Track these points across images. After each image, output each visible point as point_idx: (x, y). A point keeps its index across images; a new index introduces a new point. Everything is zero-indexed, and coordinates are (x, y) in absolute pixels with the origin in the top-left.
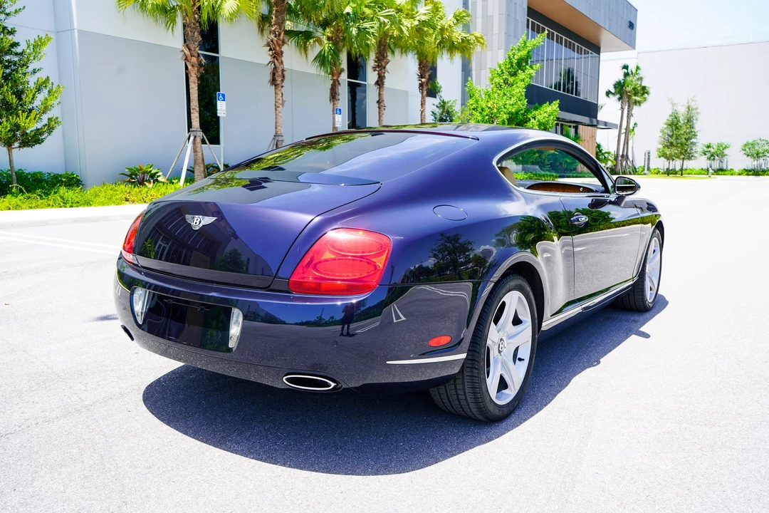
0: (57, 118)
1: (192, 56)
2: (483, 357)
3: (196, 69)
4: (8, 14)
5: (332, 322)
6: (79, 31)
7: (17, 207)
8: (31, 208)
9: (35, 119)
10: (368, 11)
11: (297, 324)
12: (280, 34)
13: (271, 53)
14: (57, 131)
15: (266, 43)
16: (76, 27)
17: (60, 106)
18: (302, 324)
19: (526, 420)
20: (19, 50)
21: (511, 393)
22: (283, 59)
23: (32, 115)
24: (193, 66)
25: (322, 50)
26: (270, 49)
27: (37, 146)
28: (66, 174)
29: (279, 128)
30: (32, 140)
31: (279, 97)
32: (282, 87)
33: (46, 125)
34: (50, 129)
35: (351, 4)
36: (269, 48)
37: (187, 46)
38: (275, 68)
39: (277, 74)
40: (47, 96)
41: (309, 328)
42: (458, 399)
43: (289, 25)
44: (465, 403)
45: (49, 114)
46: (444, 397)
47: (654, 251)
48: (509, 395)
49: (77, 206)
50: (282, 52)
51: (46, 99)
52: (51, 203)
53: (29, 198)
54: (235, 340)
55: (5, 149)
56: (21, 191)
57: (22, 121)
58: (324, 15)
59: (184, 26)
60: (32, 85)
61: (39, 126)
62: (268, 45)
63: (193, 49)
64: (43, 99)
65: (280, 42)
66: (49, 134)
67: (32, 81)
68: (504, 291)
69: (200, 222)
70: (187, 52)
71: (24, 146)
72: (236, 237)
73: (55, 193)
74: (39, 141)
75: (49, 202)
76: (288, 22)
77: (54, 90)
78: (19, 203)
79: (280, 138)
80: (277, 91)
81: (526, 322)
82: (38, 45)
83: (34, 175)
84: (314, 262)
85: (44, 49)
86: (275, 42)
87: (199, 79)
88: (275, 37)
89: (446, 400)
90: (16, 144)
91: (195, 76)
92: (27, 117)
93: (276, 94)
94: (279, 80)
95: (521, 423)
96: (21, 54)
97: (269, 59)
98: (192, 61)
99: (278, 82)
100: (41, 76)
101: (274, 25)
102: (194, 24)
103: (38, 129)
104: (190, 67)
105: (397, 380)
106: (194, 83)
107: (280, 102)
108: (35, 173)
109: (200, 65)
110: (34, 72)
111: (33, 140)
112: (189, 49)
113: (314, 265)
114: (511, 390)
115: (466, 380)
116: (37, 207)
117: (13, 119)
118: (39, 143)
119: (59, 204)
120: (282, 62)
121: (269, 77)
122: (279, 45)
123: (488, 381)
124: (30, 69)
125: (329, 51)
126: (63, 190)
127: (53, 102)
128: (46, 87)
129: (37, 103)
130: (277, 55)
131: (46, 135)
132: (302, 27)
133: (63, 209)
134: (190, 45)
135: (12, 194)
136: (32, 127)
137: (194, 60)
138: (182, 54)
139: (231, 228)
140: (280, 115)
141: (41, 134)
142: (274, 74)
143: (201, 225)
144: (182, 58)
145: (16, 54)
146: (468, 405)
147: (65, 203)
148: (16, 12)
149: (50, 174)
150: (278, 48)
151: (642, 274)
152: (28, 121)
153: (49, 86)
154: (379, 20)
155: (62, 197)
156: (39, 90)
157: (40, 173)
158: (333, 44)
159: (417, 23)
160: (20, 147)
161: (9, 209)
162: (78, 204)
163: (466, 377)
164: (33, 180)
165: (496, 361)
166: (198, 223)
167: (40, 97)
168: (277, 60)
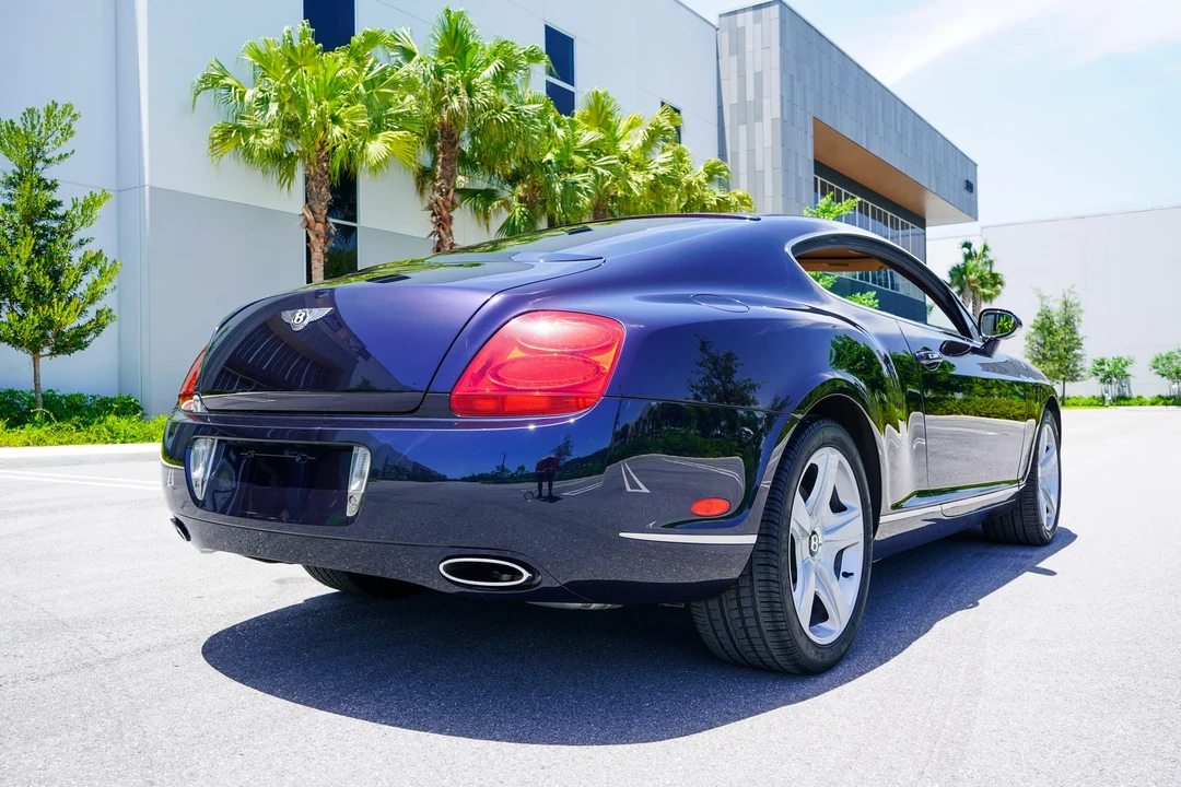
0: (110, 310)
1: (316, 222)
2: (784, 546)
3: (322, 240)
4: (48, 162)
5: (522, 476)
6: (151, 188)
7: (40, 442)
8: (61, 443)
9: (76, 311)
10: (578, 160)
11: (464, 480)
12: (448, 192)
13: (434, 219)
14: (110, 331)
15: (426, 204)
16: (147, 182)
17: (116, 292)
18: (473, 479)
19: (862, 674)
20: (60, 211)
21: (835, 626)
22: (452, 227)
23: (73, 306)
24: (317, 236)
25: (509, 218)
26: (434, 214)
27: (78, 353)
28: (120, 397)
30: (71, 343)
33: (93, 320)
34: (98, 327)
35: (553, 149)
36: (431, 212)
37: (310, 207)
38: (441, 241)
39: (443, 250)
40: (97, 278)
41: (485, 486)
42: (745, 628)
43: (462, 181)
44: (757, 634)
45: (99, 305)
46: (719, 625)
47: (1048, 448)
48: (831, 632)
49: (132, 442)
50: (451, 218)
51: (95, 282)
52: (93, 437)
53: (59, 429)
54: (357, 503)
55: (29, 357)
56: (47, 418)
57: (57, 312)
58: (513, 165)
59: (307, 179)
60: (76, 262)
61: (82, 321)
62: (430, 208)
63: (318, 211)
64: (90, 282)
65: (449, 204)
66: (97, 334)
67: (77, 256)
68: (815, 442)
69: (305, 318)
70: (310, 216)
71: (58, 353)
72: (367, 356)
73: (100, 422)
74: (80, 346)
75: (90, 436)
76: (460, 178)
77: (107, 269)
78: (43, 435)
81: (853, 509)
82: (88, 206)
83: (69, 399)
84: (493, 366)
85: (98, 210)
86: (440, 203)
87: (325, 255)
88: (441, 195)
89: (722, 633)
90: (47, 350)
91: (320, 250)
92: (65, 309)
95: (855, 678)
96: (63, 217)
97: (432, 228)
98: (317, 229)
100: (92, 248)
101: (440, 178)
102: (321, 176)
103: (79, 327)
104: (312, 238)
105: (636, 578)
106: (319, 261)
108: (71, 396)
109: (328, 235)
110: (81, 243)
111: (73, 342)
112: (313, 212)
113: (494, 368)
114: (835, 624)
115: (756, 589)
116: (70, 442)
117: (44, 311)
118: (81, 348)
119: (105, 439)
120: (451, 233)
122: (446, 207)
123: (796, 595)
124: (75, 239)
125: (522, 217)
126: (111, 418)
127: (105, 286)
128: (96, 264)
129: (82, 288)
130: (443, 224)
131: (92, 335)
132: (481, 184)
133: (110, 445)
134: (314, 206)
135: (34, 423)
136: (71, 323)
137: (320, 227)
138: (302, 219)
139: (358, 340)
141: (85, 335)
142: (438, 250)
143: (306, 322)
144: (301, 225)
145: (56, 218)
146: (762, 637)
147: (114, 437)
148: (60, 157)
149: (94, 397)
150: (444, 213)
151: (1032, 479)
152: (66, 313)
153: (101, 263)
154: (595, 172)
155: (109, 429)
156: (85, 269)
157: (80, 395)
158: (527, 207)
159: (652, 177)
160: (51, 354)
161: (28, 445)
162: (134, 439)
163: (756, 584)
164: (68, 407)
165: (806, 566)
166: (302, 319)
167: (88, 279)
168: (444, 229)
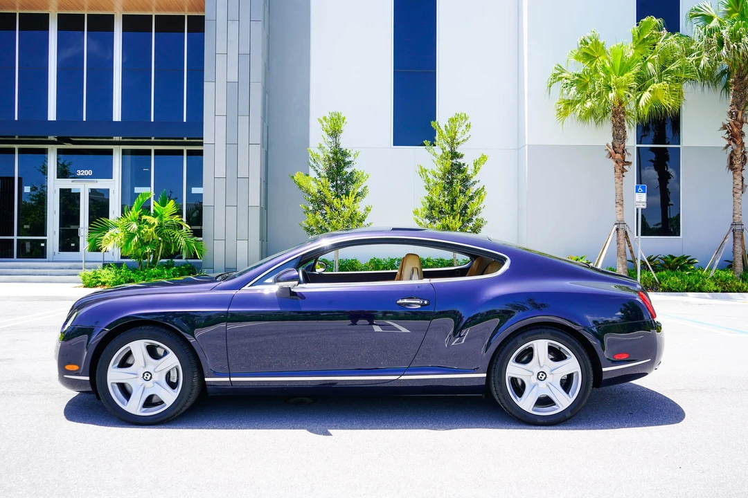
1: (616, 153)
3: (621, 165)
4: (460, 143)
6: (529, 146)
12: (737, 115)
13: (727, 135)
15: (722, 126)
22: (744, 141)
26: (728, 132)
29: (737, 216)
31: (738, 181)
32: (742, 170)
36: (725, 131)
38: (734, 151)
39: (735, 157)
50: (743, 134)
62: (724, 127)
65: (739, 123)
70: (610, 151)
79: (738, 227)
80: (735, 175)
82: (477, 164)
86: (732, 124)
88: (732, 118)
91: (620, 171)
93: (734, 179)
94: (737, 164)
97: (725, 143)
98: (616, 157)
99: (736, 166)
100: (479, 185)
101: (733, 105)
106: (619, 178)
107: (740, 187)
120: (743, 144)
121: (726, 163)
122: (737, 126)
124: (471, 182)
130: (734, 138)
134: (615, 144)
137: (619, 156)
138: (607, 153)
140: (739, 201)
142: (731, 158)
150: (735, 130)
168: (735, 142)
